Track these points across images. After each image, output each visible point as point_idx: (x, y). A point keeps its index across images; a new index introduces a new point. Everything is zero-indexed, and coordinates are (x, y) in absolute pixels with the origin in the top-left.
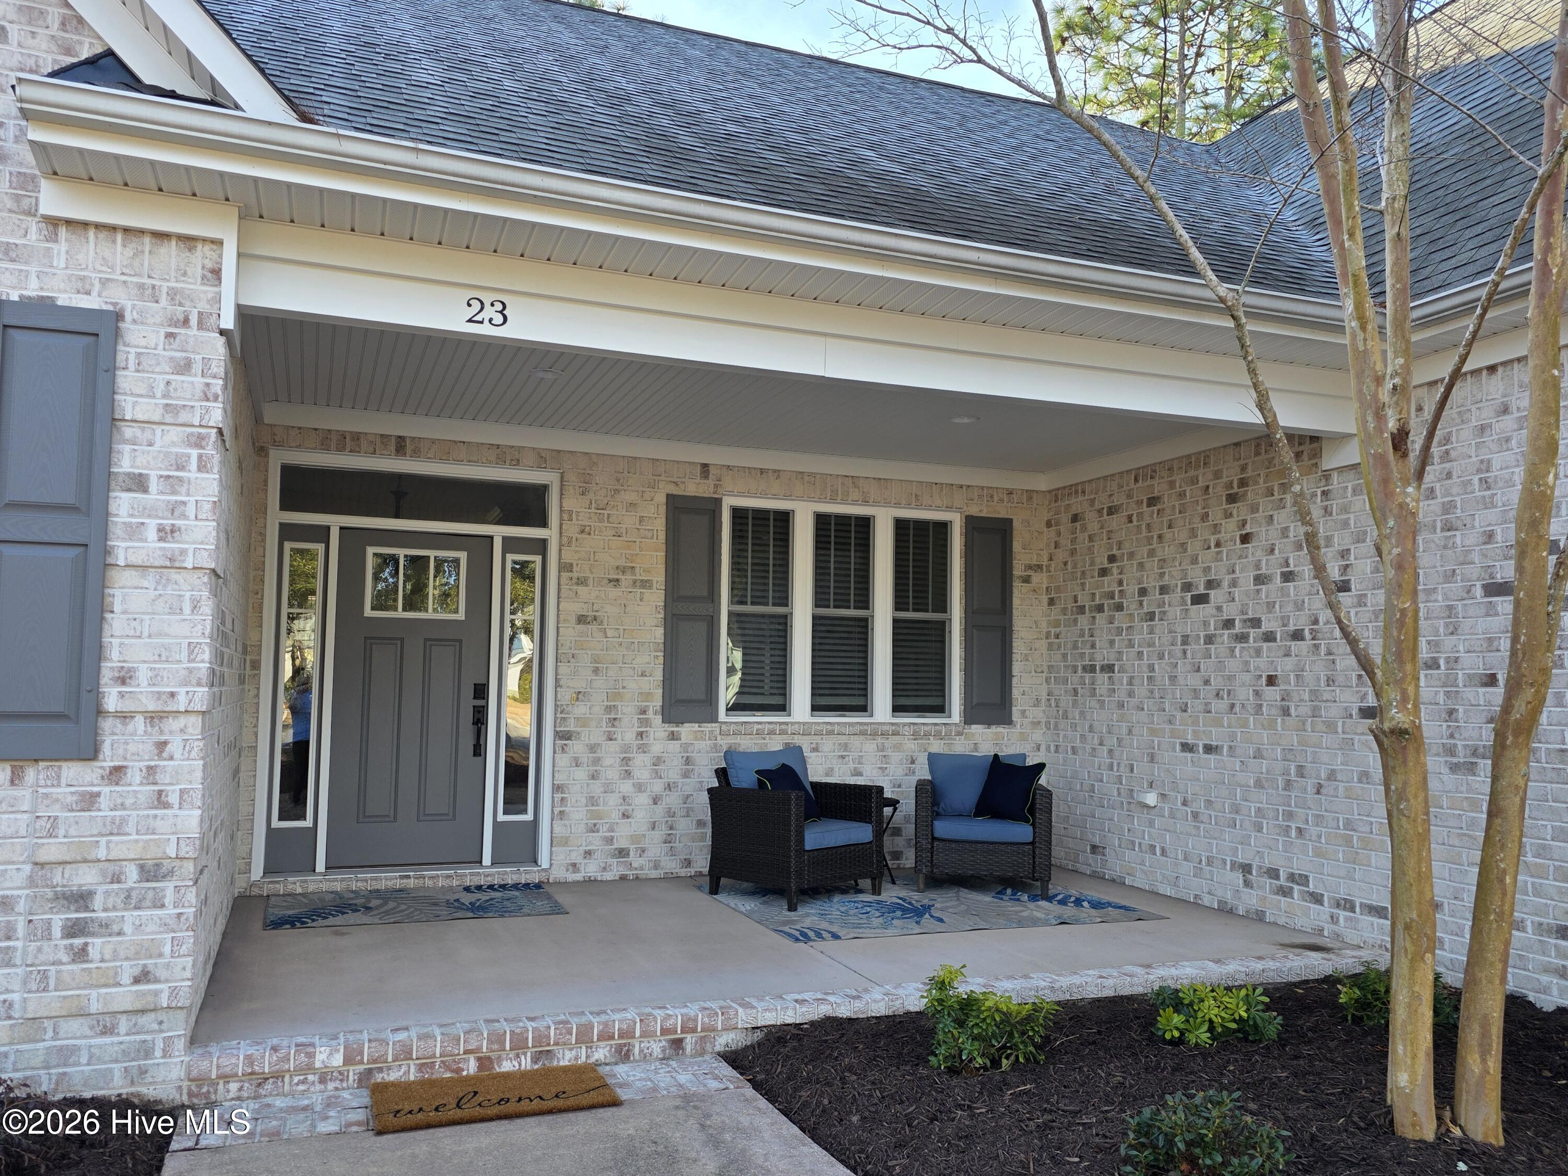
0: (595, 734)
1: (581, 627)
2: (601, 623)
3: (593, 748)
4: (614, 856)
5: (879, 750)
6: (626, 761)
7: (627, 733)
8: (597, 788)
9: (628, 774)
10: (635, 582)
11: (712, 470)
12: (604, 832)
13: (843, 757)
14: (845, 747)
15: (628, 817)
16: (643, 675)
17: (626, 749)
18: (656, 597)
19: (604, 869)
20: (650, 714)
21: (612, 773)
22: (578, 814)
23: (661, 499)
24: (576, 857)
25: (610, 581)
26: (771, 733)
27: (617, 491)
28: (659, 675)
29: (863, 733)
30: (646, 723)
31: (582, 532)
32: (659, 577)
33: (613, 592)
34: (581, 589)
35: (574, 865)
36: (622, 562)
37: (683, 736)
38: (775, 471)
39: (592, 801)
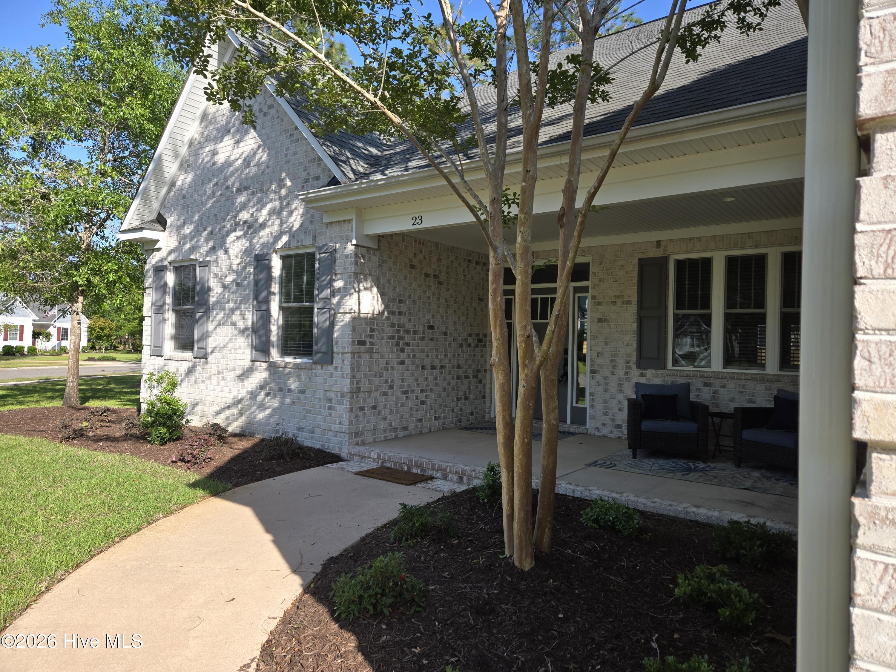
0: (606, 372)
1: (600, 324)
2: (608, 322)
3: (605, 378)
4: (615, 427)
5: (766, 389)
6: (620, 385)
7: (621, 373)
8: (607, 396)
9: (621, 391)
10: (623, 302)
11: (663, 244)
12: (610, 416)
13: (742, 392)
14: (744, 386)
15: (621, 411)
16: (627, 345)
17: (620, 379)
18: (633, 309)
19: (611, 432)
20: (631, 364)
21: (614, 389)
22: (599, 406)
23: (636, 261)
24: (599, 425)
25: (612, 302)
26: (695, 376)
27: (615, 261)
28: (635, 345)
29: (754, 379)
30: (629, 368)
31: (600, 281)
32: (634, 299)
33: (613, 308)
34: (600, 307)
35: (598, 428)
36: (618, 293)
37: (648, 375)
38: (698, 238)
39: (605, 402)
